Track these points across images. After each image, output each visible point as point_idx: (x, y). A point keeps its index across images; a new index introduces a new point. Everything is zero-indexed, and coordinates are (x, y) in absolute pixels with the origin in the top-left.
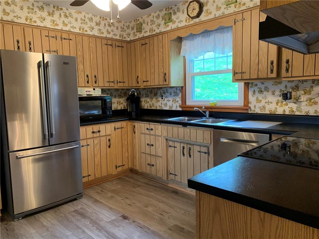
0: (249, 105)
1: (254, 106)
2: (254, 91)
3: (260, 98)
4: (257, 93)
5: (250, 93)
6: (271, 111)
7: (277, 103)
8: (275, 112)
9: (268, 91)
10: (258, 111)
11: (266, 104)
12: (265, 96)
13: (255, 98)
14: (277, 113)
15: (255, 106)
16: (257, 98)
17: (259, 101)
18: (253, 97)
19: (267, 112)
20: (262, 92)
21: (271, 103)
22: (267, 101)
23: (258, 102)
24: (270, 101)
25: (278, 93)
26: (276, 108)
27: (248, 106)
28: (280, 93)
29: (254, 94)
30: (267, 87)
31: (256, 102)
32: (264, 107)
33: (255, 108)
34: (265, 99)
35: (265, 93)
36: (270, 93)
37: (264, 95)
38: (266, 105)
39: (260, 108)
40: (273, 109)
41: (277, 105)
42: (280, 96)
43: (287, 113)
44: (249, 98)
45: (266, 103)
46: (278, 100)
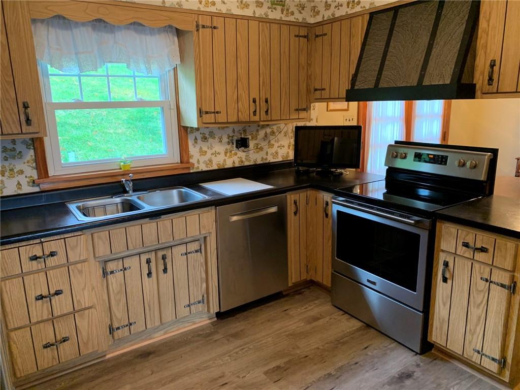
0: (191, 161)
1: (196, 161)
2: (196, 139)
3: (205, 149)
4: (199, 141)
5: (190, 143)
6: (219, 165)
7: (226, 153)
8: (224, 166)
9: (214, 138)
10: (203, 167)
11: (213, 156)
12: (211, 145)
13: (197, 149)
14: (226, 167)
15: (198, 162)
16: (201, 148)
17: (203, 153)
18: (195, 147)
19: (215, 167)
20: (206, 139)
21: (219, 154)
22: (213, 151)
23: (203, 155)
24: (218, 151)
25: (225, 140)
26: (225, 160)
27: (189, 163)
28: (227, 140)
29: (196, 142)
30: (212, 132)
31: (200, 154)
32: (211, 161)
33: (199, 164)
34: (212, 149)
35: (210, 140)
36: (217, 140)
37: (208, 144)
39: (205, 162)
40: (221, 163)
41: (226, 156)
42: (229, 143)
43: (237, 165)
44: (190, 150)
45: (212, 154)
46: (226, 149)
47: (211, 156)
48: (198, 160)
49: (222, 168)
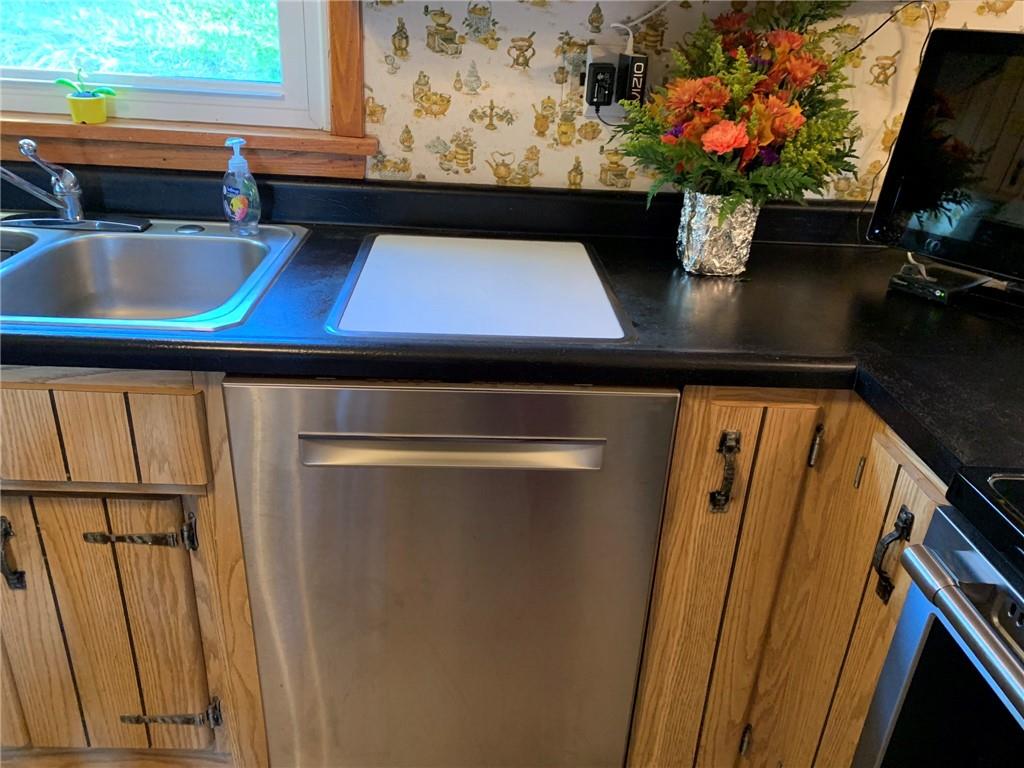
0: (371, 128)
1: (398, 133)
2: (401, 33)
3: (441, 85)
4: (417, 45)
5: (375, 47)
6: (502, 171)
7: (542, 123)
8: (525, 179)
9: (491, 41)
10: (426, 167)
11: (479, 126)
12: (474, 73)
13: (405, 82)
14: (535, 183)
15: (407, 139)
16: (422, 81)
17: (430, 103)
18: (394, 70)
19: (484, 176)
20: (449, 40)
21: (508, 117)
22: (481, 102)
23: (429, 112)
24: (503, 104)
25: (547, 56)
26: (533, 154)
27: (364, 136)
28: (559, 61)
29: (401, 51)
30: (484, 9)
31: (416, 106)
32: (465, 145)
33: (409, 149)
34: (474, 92)
35: (472, 49)
36: (503, 53)
37: (461, 65)
38: (478, 131)
39: (436, 146)
40: (516, 161)
41: (541, 134)
42: (561, 76)
43: (591, 182)
44: (368, 80)
45: (474, 115)
46: (548, 104)
47: (469, 124)
48: (407, 131)
49: (518, 184)
